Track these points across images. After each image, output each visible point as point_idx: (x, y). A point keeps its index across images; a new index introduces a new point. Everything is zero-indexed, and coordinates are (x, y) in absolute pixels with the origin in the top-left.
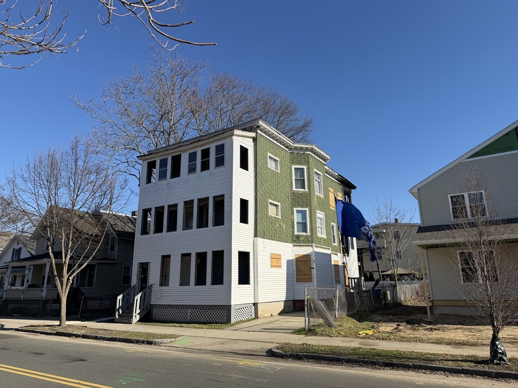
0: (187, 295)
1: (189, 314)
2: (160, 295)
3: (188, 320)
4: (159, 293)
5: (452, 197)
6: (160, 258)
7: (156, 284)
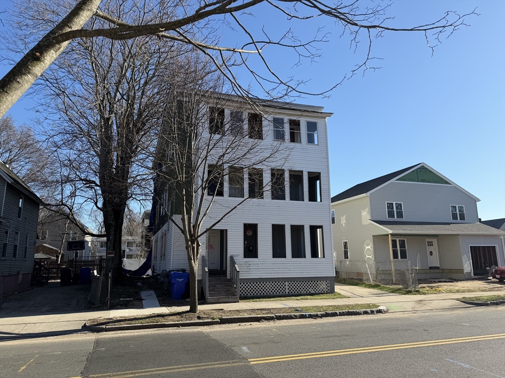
0: (283, 267)
1: (287, 287)
2: (246, 268)
3: (287, 293)
4: (244, 265)
5: (387, 203)
6: (243, 226)
7: (239, 255)
